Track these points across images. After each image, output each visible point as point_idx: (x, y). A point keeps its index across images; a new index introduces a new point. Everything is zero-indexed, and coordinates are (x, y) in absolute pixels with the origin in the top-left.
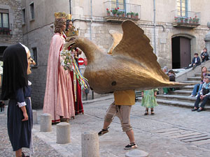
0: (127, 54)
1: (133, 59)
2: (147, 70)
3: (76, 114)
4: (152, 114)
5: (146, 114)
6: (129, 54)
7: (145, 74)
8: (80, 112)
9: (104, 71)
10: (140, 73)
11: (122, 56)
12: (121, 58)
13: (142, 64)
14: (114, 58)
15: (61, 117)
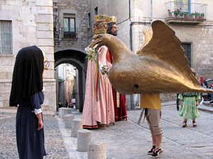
0: (155, 55)
1: (161, 61)
2: (176, 74)
3: (116, 120)
4: (194, 126)
5: (184, 126)
6: (158, 56)
7: (171, 79)
8: (124, 118)
9: (127, 73)
10: (166, 77)
11: (149, 57)
12: (147, 60)
13: (171, 67)
14: (141, 59)
15: (98, 122)
